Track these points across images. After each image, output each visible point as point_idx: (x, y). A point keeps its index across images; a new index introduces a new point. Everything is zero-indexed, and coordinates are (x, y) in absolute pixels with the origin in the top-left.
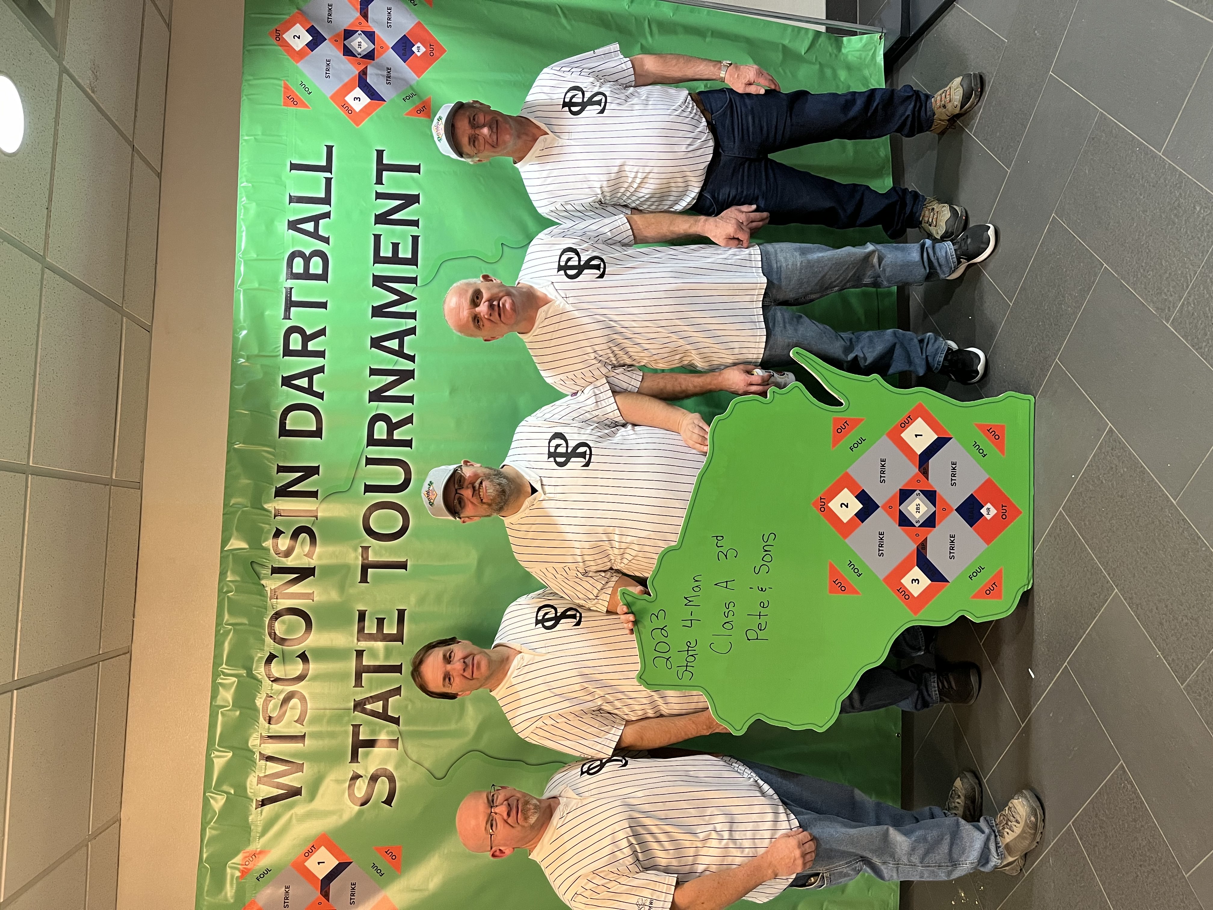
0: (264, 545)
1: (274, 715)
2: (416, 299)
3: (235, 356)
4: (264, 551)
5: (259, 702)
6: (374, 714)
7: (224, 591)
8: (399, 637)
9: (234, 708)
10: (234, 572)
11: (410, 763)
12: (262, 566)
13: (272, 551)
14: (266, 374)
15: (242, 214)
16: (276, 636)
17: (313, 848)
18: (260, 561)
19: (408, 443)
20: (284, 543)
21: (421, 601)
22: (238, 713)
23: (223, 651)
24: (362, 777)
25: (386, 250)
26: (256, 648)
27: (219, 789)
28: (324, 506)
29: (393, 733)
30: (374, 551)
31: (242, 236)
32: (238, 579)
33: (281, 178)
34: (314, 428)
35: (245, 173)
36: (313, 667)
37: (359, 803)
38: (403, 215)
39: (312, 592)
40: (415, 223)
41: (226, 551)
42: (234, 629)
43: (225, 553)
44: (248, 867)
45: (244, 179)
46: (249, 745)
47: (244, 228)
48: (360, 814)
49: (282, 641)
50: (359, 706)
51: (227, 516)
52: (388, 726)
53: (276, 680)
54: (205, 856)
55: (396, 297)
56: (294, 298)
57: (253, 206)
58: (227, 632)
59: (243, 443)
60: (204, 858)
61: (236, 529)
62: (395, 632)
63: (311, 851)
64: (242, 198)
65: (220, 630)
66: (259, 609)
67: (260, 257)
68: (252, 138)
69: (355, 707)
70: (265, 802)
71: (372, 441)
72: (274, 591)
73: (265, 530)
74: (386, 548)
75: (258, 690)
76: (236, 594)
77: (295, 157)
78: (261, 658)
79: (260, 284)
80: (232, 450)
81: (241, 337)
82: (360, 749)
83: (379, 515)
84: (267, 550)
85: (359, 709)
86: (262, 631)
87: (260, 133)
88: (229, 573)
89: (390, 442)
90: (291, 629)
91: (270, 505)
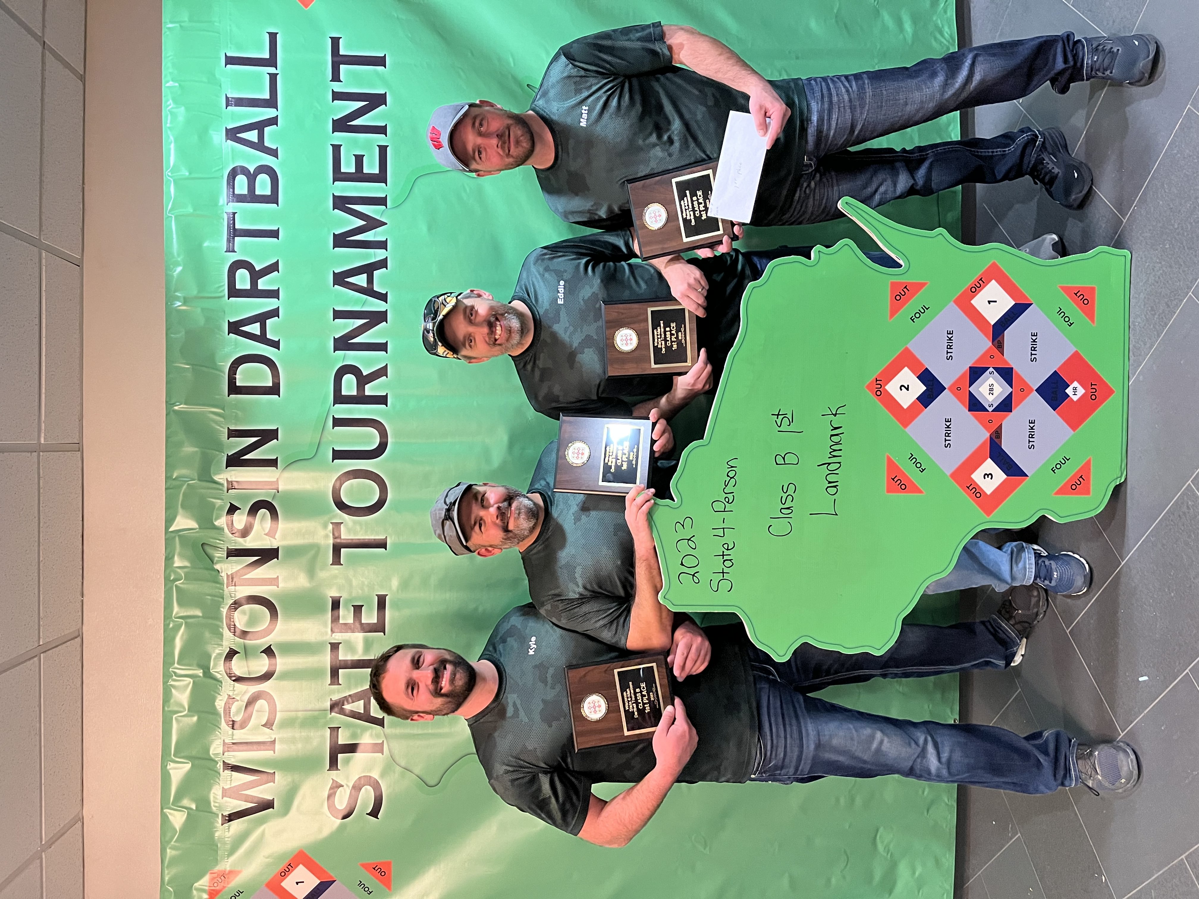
0: (217, 523)
1: (238, 719)
2: (387, 224)
3: (170, 299)
4: (215, 530)
5: (220, 704)
6: (354, 715)
7: (172, 578)
8: (380, 627)
9: (192, 714)
10: (181, 556)
11: (398, 768)
12: (216, 547)
13: (226, 530)
14: (208, 319)
15: (169, 122)
16: (237, 630)
17: (289, 867)
18: (213, 542)
19: (382, 400)
20: (240, 520)
21: (405, 585)
22: (195, 719)
23: (173, 647)
24: (343, 786)
25: (348, 165)
26: (213, 643)
27: (179, 805)
28: (287, 474)
29: (378, 736)
30: (346, 526)
31: (170, 149)
32: (187, 564)
33: (214, 75)
34: (271, 384)
35: (171, 70)
36: (282, 663)
37: (341, 817)
38: (366, 120)
39: (276, 577)
40: (382, 130)
41: (172, 532)
42: (186, 623)
43: (168, 535)
44: (217, 888)
45: (169, 78)
46: (211, 752)
47: (172, 138)
48: (341, 828)
49: (244, 634)
50: (336, 706)
51: (171, 491)
52: (371, 728)
53: (239, 679)
54: (167, 879)
55: (363, 223)
56: (238, 226)
57: (181, 111)
58: (178, 627)
59: (185, 404)
60: (166, 881)
61: (183, 507)
62: (375, 621)
63: (288, 870)
64: (167, 101)
65: (169, 624)
66: (216, 598)
67: (193, 176)
68: (177, 25)
69: (332, 707)
70: (232, 818)
71: (339, 399)
72: (231, 578)
73: (217, 506)
74: (360, 523)
75: (218, 691)
76: (185, 582)
77: (230, 48)
78: (220, 655)
79: (195, 210)
80: (172, 413)
81: (175, 276)
82: (339, 755)
83: (352, 485)
84: (220, 529)
85: (336, 709)
86: (220, 624)
87: (186, 19)
88: (176, 558)
89: (361, 399)
90: (253, 620)
91: (222, 476)
